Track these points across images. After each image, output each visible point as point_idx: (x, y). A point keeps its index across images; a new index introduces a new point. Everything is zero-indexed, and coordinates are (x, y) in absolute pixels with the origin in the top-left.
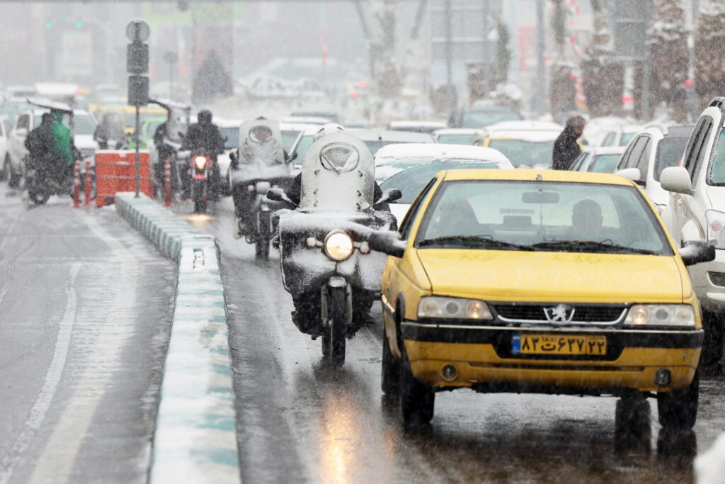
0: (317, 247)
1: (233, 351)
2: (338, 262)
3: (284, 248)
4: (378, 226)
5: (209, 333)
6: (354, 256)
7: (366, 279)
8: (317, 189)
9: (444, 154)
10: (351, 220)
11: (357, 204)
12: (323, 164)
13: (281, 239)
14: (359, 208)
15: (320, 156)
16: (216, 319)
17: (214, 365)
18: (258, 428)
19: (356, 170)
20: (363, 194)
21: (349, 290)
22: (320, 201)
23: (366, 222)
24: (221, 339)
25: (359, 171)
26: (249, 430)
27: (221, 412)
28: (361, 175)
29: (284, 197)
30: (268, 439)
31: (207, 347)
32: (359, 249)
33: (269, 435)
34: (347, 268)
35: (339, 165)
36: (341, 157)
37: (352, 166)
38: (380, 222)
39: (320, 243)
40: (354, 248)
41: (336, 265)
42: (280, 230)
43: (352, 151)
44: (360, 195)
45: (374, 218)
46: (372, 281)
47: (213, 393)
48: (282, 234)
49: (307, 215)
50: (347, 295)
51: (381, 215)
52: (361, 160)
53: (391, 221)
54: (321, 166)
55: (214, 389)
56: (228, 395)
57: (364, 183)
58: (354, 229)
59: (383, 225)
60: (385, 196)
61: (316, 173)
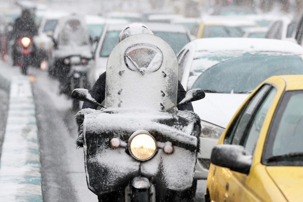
0: (120, 147)
1: (40, 141)
2: (141, 162)
3: (88, 148)
4: (181, 126)
5: (26, 131)
6: (158, 156)
7: (170, 179)
8: (122, 90)
9: (252, 47)
10: (154, 121)
11: (161, 105)
12: (127, 65)
13: (85, 139)
14: (163, 108)
15: (125, 57)
16: (31, 123)
17: (30, 149)
18: (54, 183)
19: (160, 71)
20: (166, 94)
21: (153, 190)
22: (124, 101)
23: (170, 123)
24: (33, 134)
25: (163, 72)
26: (49, 184)
27: (33, 175)
28: (165, 76)
29: (89, 97)
30: (59, 189)
31: (25, 138)
32: (163, 149)
33: (59, 187)
34: (151, 169)
35: (143, 66)
36: (145, 58)
37: (156, 67)
38: (184, 122)
39: (124, 144)
40: (158, 148)
41: (140, 166)
42: (85, 131)
43: (156, 53)
44: (164, 95)
45: (177, 118)
46: (176, 181)
47: (28, 164)
48: (86, 135)
49: (112, 115)
50: (150, 195)
51: (184, 114)
52: (164, 61)
53: (195, 121)
54: (126, 66)
55: (29, 162)
56: (37, 165)
57: (167, 84)
58: (157, 130)
59: (187, 125)
60: (188, 96)
61: (120, 73)
